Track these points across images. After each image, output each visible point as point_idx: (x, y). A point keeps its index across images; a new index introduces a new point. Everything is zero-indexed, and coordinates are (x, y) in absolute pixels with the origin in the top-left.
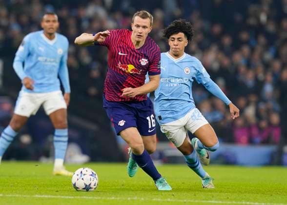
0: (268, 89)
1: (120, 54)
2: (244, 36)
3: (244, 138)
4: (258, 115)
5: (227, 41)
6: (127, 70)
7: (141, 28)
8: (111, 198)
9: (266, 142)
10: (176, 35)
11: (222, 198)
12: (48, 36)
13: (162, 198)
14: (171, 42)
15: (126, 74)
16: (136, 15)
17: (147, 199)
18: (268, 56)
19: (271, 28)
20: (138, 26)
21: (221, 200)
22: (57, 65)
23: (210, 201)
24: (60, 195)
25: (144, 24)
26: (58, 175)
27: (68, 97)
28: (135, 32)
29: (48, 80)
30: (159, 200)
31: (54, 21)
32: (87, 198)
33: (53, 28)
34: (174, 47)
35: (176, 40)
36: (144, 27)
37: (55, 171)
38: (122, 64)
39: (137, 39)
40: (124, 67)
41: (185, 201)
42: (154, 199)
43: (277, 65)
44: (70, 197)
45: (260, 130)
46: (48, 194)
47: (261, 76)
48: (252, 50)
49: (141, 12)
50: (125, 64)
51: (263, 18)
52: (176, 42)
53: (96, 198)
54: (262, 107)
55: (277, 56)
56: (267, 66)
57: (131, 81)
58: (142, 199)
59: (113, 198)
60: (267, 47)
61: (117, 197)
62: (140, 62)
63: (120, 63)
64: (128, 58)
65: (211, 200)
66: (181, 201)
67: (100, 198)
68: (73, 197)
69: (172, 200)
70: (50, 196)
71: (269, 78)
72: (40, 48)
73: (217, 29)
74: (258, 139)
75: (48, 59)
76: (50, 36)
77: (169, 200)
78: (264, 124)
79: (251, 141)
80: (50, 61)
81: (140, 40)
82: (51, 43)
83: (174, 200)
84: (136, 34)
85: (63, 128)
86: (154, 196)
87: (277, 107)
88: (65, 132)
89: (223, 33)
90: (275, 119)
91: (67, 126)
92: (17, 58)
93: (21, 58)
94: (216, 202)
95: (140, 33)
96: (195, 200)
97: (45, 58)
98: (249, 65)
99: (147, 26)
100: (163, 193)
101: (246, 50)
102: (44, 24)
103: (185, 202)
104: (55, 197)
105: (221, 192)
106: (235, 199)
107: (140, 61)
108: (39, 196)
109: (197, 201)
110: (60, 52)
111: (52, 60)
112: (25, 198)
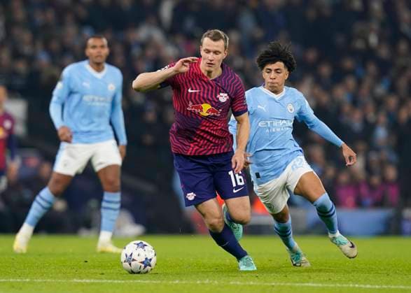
0: (381, 133)
1: (190, 91)
2: (348, 63)
3: (350, 200)
4: (368, 168)
5: (325, 70)
6: (202, 111)
7: (212, 53)
8: (174, 282)
9: (379, 204)
10: (273, 65)
11: (322, 279)
12: (95, 66)
13: (241, 282)
14: (266, 74)
15: (200, 118)
16: (205, 36)
17: (222, 282)
18: (381, 90)
19: (384, 52)
20: (208, 51)
21: (321, 282)
22: (108, 106)
23: (307, 284)
24: (106, 279)
25: (216, 49)
26: (103, 252)
27: (124, 151)
28: (204, 59)
29: (98, 126)
30: (238, 283)
31: (102, 47)
32: (142, 281)
33: (101, 56)
34: (271, 81)
35: (273, 72)
36: (216, 52)
37: (100, 247)
38: (194, 104)
39: (208, 69)
40: (197, 108)
41: (274, 284)
42: (232, 283)
43: (392, 102)
44: (119, 282)
45: (371, 188)
46: (90, 278)
47: (371, 116)
48: (359, 82)
49: (212, 32)
50: (198, 104)
51: (373, 40)
52: (273, 74)
53: (155, 282)
54: (374, 157)
55: (393, 89)
56: (379, 103)
57: (207, 127)
58: (216, 282)
59: (177, 282)
60: (378, 79)
61: (182, 280)
62: (218, 99)
63: (191, 104)
64: (201, 95)
65: (308, 282)
66: (268, 284)
67: (159, 282)
68: (123, 282)
69: (255, 283)
70: (92, 281)
71: (383, 119)
72: (85, 84)
73: (312, 55)
74: (368, 201)
75: (96, 98)
76: (98, 67)
77: (252, 283)
78: (376, 180)
79: (359, 204)
80: (99, 101)
81: (212, 69)
82: (99, 76)
83: (258, 284)
84: (205, 62)
85: (115, 191)
86: (231, 278)
87: (394, 157)
88: (117, 197)
89: (320, 60)
90: (391, 173)
91: (119, 188)
92: (54, 99)
93: (59, 98)
94: (314, 285)
95: (211, 61)
96: (286, 283)
97: (91, 97)
98: (355, 102)
99: (220, 51)
100: (243, 275)
101: (351, 82)
102: (90, 51)
103: (273, 286)
104: (100, 281)
105: (320, 271)
106: (340, 281)
107: (218, 96)
108: (79, 281)
109: (289, 284)
110: (112, 88)
111: (102, 99)
112: (59, 283)
